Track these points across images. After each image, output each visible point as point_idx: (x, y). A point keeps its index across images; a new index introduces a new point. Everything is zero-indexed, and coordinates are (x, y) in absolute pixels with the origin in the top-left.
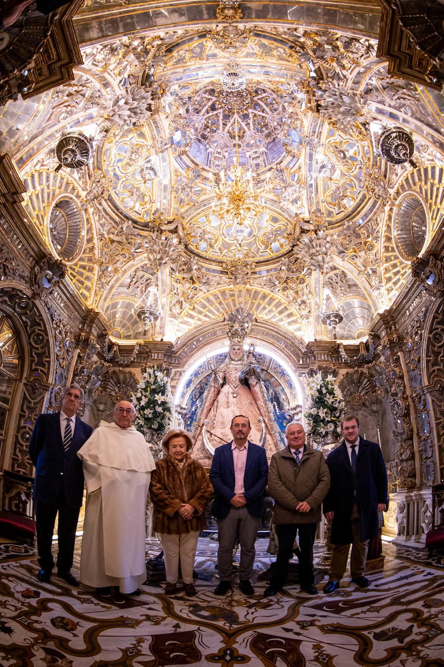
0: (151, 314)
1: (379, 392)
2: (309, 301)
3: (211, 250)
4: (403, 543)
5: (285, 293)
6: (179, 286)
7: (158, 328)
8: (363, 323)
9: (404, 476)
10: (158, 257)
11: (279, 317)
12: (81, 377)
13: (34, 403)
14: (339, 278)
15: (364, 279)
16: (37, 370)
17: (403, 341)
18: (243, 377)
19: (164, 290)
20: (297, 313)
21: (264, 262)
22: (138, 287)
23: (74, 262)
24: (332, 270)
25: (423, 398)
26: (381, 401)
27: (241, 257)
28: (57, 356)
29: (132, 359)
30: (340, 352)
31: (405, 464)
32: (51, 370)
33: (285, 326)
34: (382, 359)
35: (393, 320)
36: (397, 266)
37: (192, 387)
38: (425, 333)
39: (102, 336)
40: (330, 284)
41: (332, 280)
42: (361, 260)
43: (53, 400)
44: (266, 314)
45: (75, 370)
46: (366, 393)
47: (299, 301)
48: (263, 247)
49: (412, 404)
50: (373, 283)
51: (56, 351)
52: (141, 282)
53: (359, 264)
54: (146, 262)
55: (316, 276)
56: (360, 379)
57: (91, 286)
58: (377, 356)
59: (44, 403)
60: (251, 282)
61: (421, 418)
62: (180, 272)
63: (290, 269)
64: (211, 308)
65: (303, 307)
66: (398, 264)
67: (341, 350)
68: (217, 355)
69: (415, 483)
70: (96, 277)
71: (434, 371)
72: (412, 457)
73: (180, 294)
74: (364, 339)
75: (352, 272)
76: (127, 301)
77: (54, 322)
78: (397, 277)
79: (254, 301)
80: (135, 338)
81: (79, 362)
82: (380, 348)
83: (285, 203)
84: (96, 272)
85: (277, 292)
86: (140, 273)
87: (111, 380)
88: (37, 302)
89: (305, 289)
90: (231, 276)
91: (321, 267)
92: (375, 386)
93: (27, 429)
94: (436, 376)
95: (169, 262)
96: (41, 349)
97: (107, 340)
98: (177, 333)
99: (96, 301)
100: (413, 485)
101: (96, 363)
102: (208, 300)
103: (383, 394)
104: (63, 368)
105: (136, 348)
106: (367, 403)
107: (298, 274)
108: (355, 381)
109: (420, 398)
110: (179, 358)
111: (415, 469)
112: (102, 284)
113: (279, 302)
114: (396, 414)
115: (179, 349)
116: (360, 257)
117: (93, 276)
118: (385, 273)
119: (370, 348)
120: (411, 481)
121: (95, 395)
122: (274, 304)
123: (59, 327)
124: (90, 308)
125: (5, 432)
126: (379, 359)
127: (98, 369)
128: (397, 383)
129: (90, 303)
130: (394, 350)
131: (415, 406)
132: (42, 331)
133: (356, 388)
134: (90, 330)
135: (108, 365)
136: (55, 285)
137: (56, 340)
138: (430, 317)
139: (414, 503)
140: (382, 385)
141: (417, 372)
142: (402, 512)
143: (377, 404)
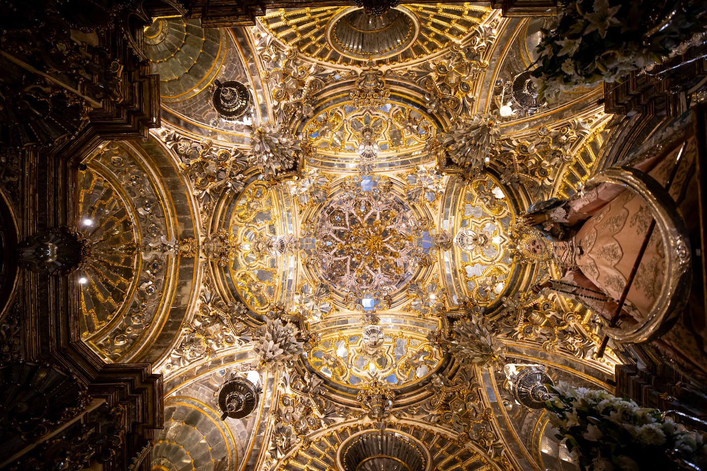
48: (504, 209)
65: (564, 138)
83: (440, 187)
85: (552, 184)
113: (568, 177)
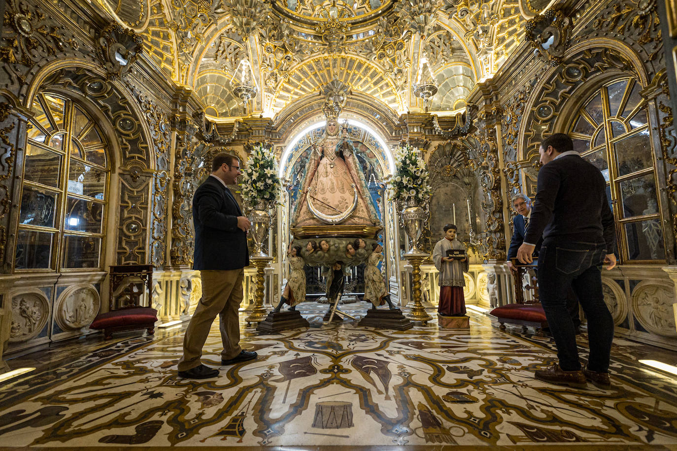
0: (247, 90)
1: (471, 165)
2: (406, 70)
3: (302, 7)
5: (382, 61)
6: (272, 55)
7: (255, 104)
8: (464, 92)
9: (493, 248)
10: (244, 20)
11: (374, 88)
12: (185, 160)
13: (137, 192)
14: (442, 40)
15: (471, 41)
16: (133, 157)
17: (502, 113)
19: (256, 61)
20: (392, 84)
21: (361, 22)
22: (226, 58)
23: (144, 29)
24: (436, 31)
25: (516, 173)
26: (474, 175)
27: (336, 17)
28: (155, 141)
29: (233, 137)
30: (433, 124)
31: (493, 235)
32: (151, 155)
33: (381, 98)
34: (478, 132)
35: (495, 90)
36: (515, 23)
37: (294, 160)
38: (529, 107)
39: (198, 116)
40: (431, 49)
41: (434, 43)
42: (472, 16)
43: (159, 185)
44: (361, 86)
45: (177, 153)
46: (459, 166)
47: (395, 69)
49: (503, 179)
50: (481, 46)
51: (152, 135)
52: (229, 51)
53: (469, 22)
54: (230, 26)
55: (417, 39)
56: (453, 151)
57: (172, 57)
58: (472, 129)
59: (150, 190)
60: (346, 48)
61: (512, 192)
62: (270, 39)
63: (388, 31)
66: (517, 20)
67: (435, 122)
68: (315, 130)
70: (175, 46)
71: (533, 147)
72: (501, 229)
73: (274, 65)
74: (462, 111)
75: (458, 33)
76: (217, 74)
77: (143, 104)
78: (511, 38)
79: (349, 72)
80: (232, 115)
81: (179, 144)
82: (476, 120)
84: (173, 40)
85: (373, 61)
86: (226, 41)
88: (116, 83)
90: (325, 43)
91: (421, 29)
92: (469, 159)
93: (134, 219)
95: (258, 27)
96: (133, 135)
97: (203, 120)
98: (275, 108)
99: (183, 76)
100: (502, 257)
101: (196, 144)
102: (302, 71)
103: (476, 167)
104: (163, 152)
105: (235, 126)
106: (459, 175)
107: (396, 38)
108: (447, 153)
109: (512, 173)
110: (280, 134)
111: (504, 241)
112: (184, 54)
113: (375, 71)
114: (486, 186)
115: (279, 125)
116: (471, 12)
117: (171, 45)
118: (498, 33)
119: (466, 119)
120: (500, 253)
122: (369, 74)
123: (149, 109)
124: (178, 85)
125: (104, 227)
126: (474, 132)
127: (200, 150)
128: (489, 157)
129: (176, 79)
130: (490, 123)
131: (507, 180)
132: (129, 115)
133: (448, 161)
134: (184, 110)
135: (209, 145)
136: (132, 62)
137: (149, 125)
138: (538, 88)
139: (505, 275)
140: (475, 158)
141: (512, 147)
142: (492, 283)
143: (469, 176)
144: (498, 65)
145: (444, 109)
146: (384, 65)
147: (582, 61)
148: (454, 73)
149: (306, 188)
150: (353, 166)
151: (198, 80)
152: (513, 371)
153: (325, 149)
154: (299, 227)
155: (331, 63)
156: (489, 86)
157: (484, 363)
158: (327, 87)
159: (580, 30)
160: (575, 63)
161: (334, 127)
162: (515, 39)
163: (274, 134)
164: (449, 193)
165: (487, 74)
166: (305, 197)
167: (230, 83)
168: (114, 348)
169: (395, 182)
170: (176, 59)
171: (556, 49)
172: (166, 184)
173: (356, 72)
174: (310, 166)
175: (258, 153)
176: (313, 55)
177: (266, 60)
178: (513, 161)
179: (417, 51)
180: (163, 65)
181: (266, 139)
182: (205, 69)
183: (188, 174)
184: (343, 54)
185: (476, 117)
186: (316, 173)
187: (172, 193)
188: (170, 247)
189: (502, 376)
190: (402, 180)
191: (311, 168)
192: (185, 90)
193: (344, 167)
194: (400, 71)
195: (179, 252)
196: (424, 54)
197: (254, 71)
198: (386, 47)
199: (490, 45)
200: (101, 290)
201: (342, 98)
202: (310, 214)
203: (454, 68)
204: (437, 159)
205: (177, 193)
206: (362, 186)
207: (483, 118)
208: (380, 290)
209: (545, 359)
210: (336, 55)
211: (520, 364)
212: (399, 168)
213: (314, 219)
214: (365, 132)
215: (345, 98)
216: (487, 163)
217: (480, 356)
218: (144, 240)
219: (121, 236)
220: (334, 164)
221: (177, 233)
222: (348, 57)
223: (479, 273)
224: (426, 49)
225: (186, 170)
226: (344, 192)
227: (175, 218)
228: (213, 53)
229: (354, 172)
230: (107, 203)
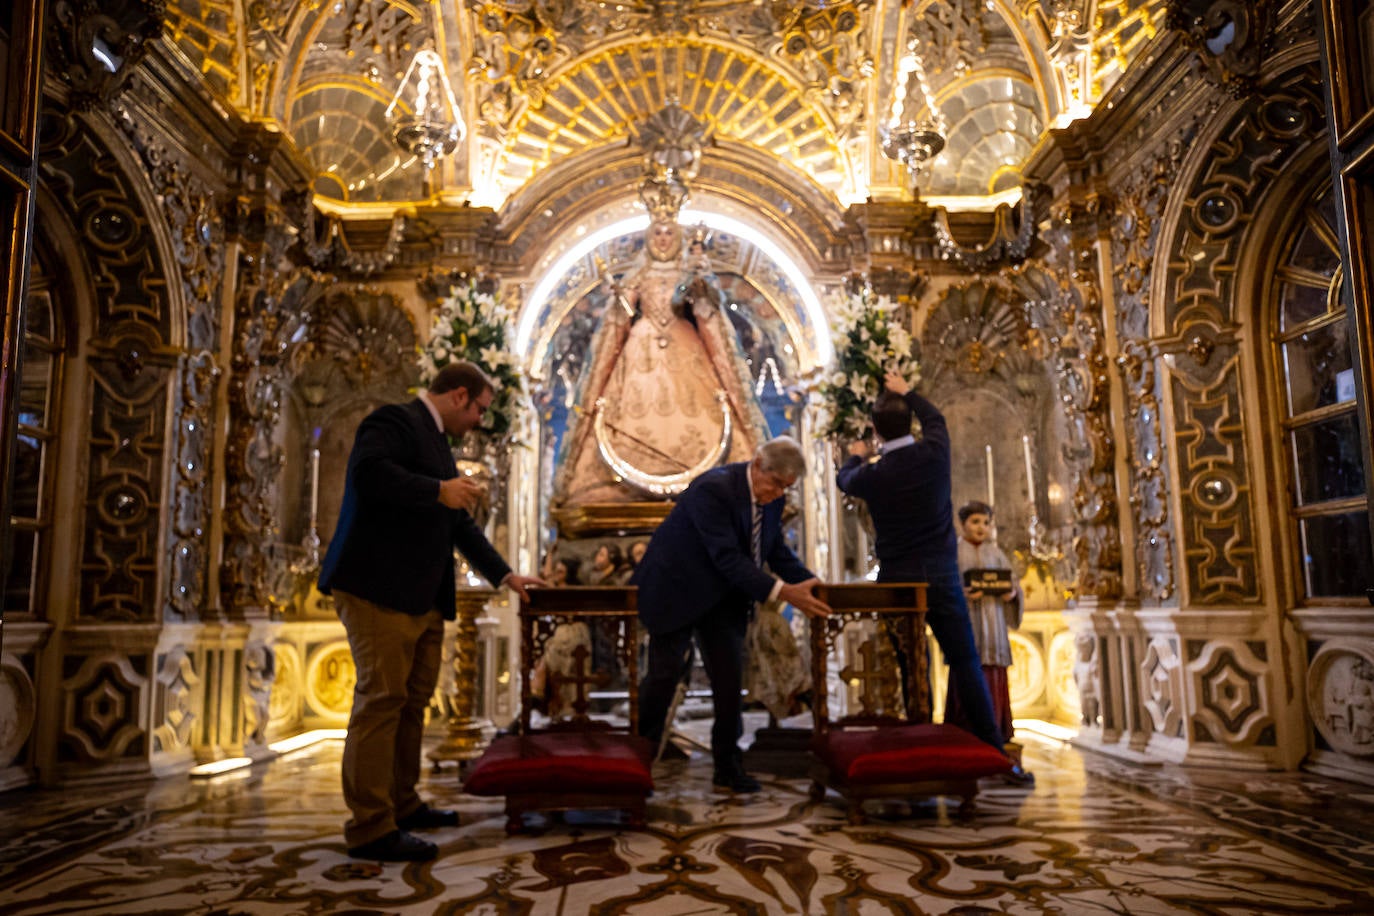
0: (435, 135)
1: (1036, 343)
2: (863, 84)
4: (1097, 746)
5: (798, 59)
6: (498, 38)
7: (451, 168)
8: (1017, 148)
9: (1090, 566)
11: (777, 131)
12: (260, 321)
13: (136, 407)
14: (959, 10)
15: (1032, 16)
16: (126, 315)
17: (1114, 210)
18: (679, 299)
19: (454, 51)
20: (824, 117)
22: (374, 43)
25: (1147, 367)
26: (1042, 370)
28: (184, 269)
29: (389, 258)
30: (933, 232)
31: (1090, 533)
32: (173, 309)
33: (796, 160)
34: (1052, 256)
35: (1096, 149)
37: (554, 323)
38: (1178, 195)
39: (295, 200)
40: (929, 31)
41: (937, 15)
43: (192, 390)
44: (742, 123)
45: (241, 301)
46: (1004, 344)
47: (834, 81)
49: (1116, 383)
50: (1058, 32)
51: (177, 255)
52: (382, 25)
55: (891, 4)
56: (987, 304)
57: (227, 42)
58: (1036, 249)
59: (170, 403)
60: (702, 22)
61: (1137, 419)
64: (591, 105)
65: (845, 103)
67: (941, 225)
68: (615, 240)
69: (1120, 587)
71: (1190, 300)
72: (1110, 517)
73: (504, 63)
74: (1013, 196)
76: (349, 87)
77: (156, 172)
78: (1135, 17)
79: (708, 84)
80: (387, 197)
81: (244, 278)
82: (1046, 225)
85: (773, 56)
87: (334, 320)
88: (92, 118)
89: (853, 47)
92: (1029, 327)
93: (125, 481)
94: (1196, 314)
96: (129, 253)
97: (308, 210)
98: (505, 180)
99: (258, 93)
100: (1114, 590)
101: (288, 276)
102: (580, 79)
103: (1046, 350)
104: (205, 299)
105: (396, 226)
106: (1003, 369)
108: (973, 310)
109: (1139, 368)
110: (517, 251)
111: (1118, 548)
112: (264, 35)
113: (779, 84)
114: (1070, 403)
115: (514, 226)
119: (1023, 221)
120: (1109, 580)
121: (297, 366)
122: (763, 91)
123: (172, 185)
124: (246, 119)
125: (45, 502)
126: (1043, 255)
127: (298, 293)
128: (1080, 323)
129: (241, 101)
130: (1083, 235)
131: (1125, 387)
132: (120, 201)
133: (974, 330)
134: (261, 184)
135: (323, 279)
136: (134, 61)
137: (171, 227)
138: (1199, 150)
139: (1119, 640)
140: (1046, 326)
141: (1138, 299)
142: (1087, 658)
143: (1030, 372)
144: (1101, 83)
145: (963, 191)
146: (803, 71)
147: (1304, 90)
148: (990, 96)
149: (591, 403)
150: (719, 342)
151: (296, 103)
152: (1115, 864)
153: (644, 296)
154: (572, 507)
155: (660, 60)
156: (1078, 137)
157: (1046, 847)
158: (649, 125)
159: (1296, 12)
160: (1286, 92)
161: (668, 238)
162: (1145, 20)
163: (501, 252)
164: (977, 418)
165: (1076, 106)
166: (591, 426)
167: (388, 114)
168: (88, 819)
169: (832, 390)
170: (241, 47)
171: (1240, 54)
172: (209, 386)
173: (728, 86)
174: (602, 343)
175: (463, 305)
176: (612, 36)
177: (484, 49)
178: (1141, 336)
179: (891, 35)
180: (209, 64)
181: (480, 263)
182: (315, 73)
183: (268, 360)
184: (692, 37)
185: (1048, 216)
186: (620, 361)
187: (225, 411)
188: (218, 558)
189: (1088, 873)
190: (849, 384)
191: (605, 349)
192: (266, 132)
193: (697, 346)
194: (846, 88)
195: (242, 573)
196: (913, 44)
197: (450, 78)
198: (808, 21)
199: (1083, 28)
200: (36, 674)
201: (687, 155)
202: (602, 471)
203: (991, 85)
204: (946, 325)
205: (239, 413)
206: (742, 398)
207: (1065, 217)
208: (791, 676)
209: (1198, 837)
210: (672, 39)
211: (1135, 849)
212: (841, 350)
213: (613, 484)
214: (752, 249)
215: (697, 154)
216: (1074, 340)
217: (1039, 834)
218: (153, 539)
219: (93, 526)
220: (669, 339)
221: (239, 521)
222: (706, 44)
223: (1055, 634)
224: (915, 30)
225: (263, 347)
226: (694, 413)
227: (233, 478)
228: (338, 32)
229: (721, 359)
230: (53, 439)
